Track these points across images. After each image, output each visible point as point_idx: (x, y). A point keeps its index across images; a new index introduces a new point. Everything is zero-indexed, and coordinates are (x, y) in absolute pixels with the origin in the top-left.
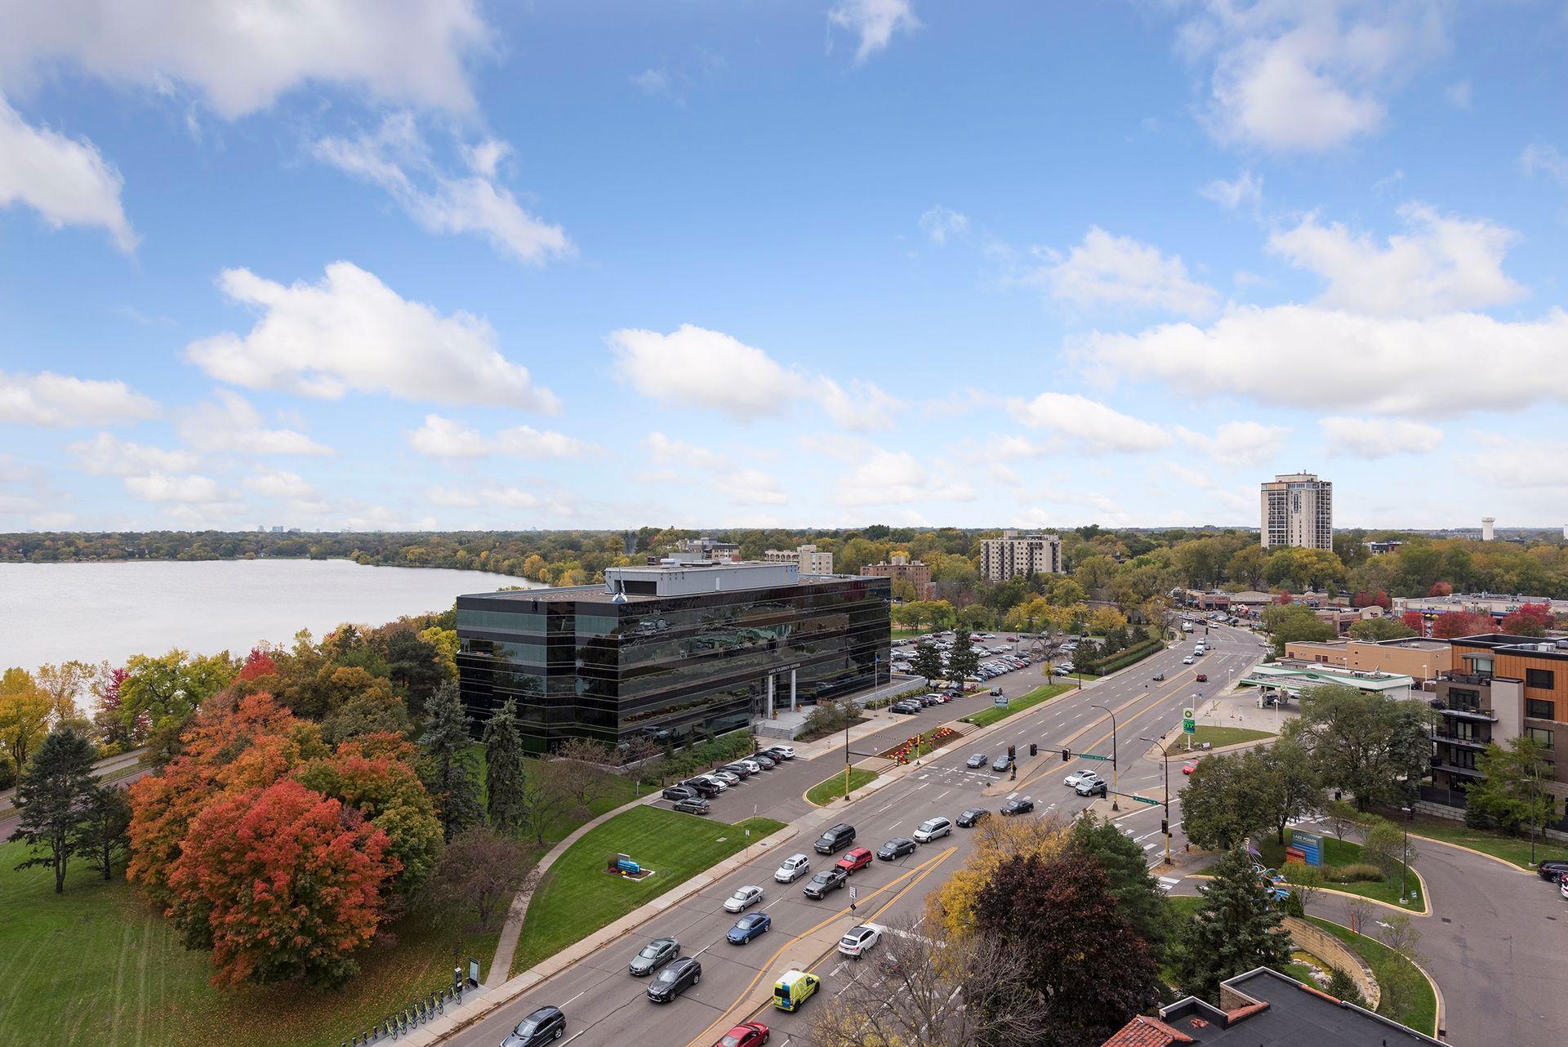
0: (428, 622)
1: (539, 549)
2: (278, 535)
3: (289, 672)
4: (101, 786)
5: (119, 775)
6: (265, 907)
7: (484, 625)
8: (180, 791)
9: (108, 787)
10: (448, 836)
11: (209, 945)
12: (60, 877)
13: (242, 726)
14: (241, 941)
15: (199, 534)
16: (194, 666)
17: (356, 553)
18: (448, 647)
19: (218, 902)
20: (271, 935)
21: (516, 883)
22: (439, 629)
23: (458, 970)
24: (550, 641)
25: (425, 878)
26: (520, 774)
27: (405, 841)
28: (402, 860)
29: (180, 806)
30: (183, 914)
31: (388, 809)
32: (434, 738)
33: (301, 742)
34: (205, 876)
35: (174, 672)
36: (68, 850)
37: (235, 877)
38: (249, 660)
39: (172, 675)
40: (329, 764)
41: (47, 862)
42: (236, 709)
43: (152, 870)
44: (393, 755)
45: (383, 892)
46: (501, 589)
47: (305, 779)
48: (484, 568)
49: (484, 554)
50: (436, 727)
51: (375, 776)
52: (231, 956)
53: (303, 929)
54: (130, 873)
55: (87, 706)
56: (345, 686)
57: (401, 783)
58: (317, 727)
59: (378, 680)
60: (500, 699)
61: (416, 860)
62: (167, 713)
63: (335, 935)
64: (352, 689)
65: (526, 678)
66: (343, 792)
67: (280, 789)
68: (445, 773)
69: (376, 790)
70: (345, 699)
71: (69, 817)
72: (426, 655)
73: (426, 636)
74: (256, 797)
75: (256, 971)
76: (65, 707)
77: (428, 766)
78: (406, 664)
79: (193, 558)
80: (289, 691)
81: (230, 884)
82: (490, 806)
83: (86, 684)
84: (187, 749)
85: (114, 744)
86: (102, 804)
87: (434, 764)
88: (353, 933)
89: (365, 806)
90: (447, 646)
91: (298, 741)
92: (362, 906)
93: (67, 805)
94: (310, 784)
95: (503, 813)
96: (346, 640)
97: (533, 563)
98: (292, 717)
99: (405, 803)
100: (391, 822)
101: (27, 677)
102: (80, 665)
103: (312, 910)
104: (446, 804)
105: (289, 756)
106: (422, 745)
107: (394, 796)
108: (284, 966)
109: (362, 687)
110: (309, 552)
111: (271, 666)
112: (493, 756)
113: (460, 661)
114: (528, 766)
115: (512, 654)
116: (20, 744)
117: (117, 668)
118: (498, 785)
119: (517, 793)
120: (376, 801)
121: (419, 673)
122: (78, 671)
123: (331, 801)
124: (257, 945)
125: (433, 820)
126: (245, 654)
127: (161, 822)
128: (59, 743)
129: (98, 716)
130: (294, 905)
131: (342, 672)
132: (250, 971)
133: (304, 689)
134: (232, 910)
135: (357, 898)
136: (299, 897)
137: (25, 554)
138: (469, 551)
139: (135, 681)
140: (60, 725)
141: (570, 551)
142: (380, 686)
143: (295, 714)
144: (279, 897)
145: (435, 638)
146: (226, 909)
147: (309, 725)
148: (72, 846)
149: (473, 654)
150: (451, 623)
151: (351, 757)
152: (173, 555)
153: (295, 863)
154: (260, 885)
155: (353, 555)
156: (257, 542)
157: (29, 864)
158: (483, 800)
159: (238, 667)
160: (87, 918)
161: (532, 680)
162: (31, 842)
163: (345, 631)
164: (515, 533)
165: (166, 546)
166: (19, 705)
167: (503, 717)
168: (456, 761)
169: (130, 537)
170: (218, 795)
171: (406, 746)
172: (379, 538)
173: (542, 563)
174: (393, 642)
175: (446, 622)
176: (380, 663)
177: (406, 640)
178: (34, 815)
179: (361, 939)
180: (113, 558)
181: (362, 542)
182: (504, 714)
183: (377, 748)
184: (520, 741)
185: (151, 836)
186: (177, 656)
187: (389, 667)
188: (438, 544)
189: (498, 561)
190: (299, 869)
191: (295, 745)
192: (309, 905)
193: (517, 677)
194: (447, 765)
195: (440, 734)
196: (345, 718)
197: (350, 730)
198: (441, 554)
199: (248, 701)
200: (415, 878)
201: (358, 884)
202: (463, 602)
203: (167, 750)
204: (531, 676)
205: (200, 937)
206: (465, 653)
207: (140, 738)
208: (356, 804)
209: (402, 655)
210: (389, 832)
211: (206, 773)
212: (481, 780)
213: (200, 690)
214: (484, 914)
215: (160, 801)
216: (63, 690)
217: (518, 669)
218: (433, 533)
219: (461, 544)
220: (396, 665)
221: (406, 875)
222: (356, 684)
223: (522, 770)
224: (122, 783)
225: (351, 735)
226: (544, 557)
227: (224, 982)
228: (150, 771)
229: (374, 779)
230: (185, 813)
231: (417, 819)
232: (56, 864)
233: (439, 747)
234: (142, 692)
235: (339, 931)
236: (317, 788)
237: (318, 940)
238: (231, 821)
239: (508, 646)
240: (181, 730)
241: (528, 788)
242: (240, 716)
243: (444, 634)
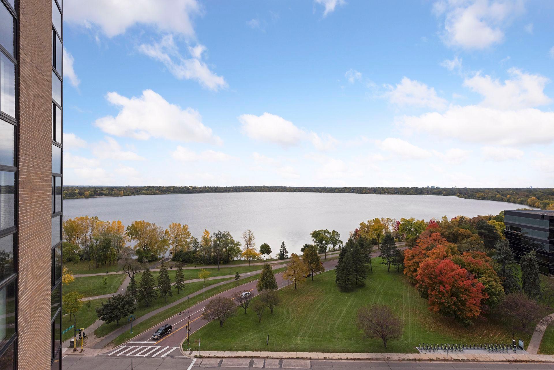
0: (490, 218)
1: (535, 195)
2: (433, 188)
3: (443, 228)
4: (397, 249)
5: (401, 247)
6: (443, 294)
7: (516, 221)
8: (416, 255)
9: (399, 250)
10: (507, 293)
11: (427, 298)
12: (389, 268)
13: (432, 241)
14: (437, 301)
15: (412, 188)
16: (416, 222)
17: (458, 194)
18: (499, 227)
19: (430, 288)
20: (445, 302)
21: (539, 319)
22: (495, 221)
23: (514, 340)
24: (550, 231)
25: (497, 303)
26: (538, 279)
27: (490, 289)
28: (488, 295)
29: (416, 259)
30: (421, 288)
31: (483, 277)
32: (499, 258)
33: (451, 249)
34: (426, 279)
35: (412, 223)
36: (390, 262)
37: (434, 282)
38: (429, 223)
39: (411, 224)
40: (460, 257)
41: (386, 264)
42: (430, 236)
43: (410, 273)
44: (483, 260)
45: (482, 303)
46: (518, 209)
47: (454, 260)
48: (509, 201)
49: (508, 196)
50: (500, 254)
52: (433, 304)
53: (454, 304)
54: (405, 272)
55: (391, 229)
56: (463, 235)
57: (488, 270)
58: (456, 246)
59: (475, 235)
60: (527, 250)
61: (494, 297)
62: (410, 234)
63: (465, 310)
64: (465, 236)
65: (536, 243)
66: (466, 267)
67: (446, 261)
68: (504, 271)
69: (478, 269)
70: (463, 239)
71: (390, 255)
72: (491, 229)
73: (490, 222)
74: (439, 262)
75: (440, 311)
76: (387, 229)
77: (497, 266)
78: (483, 231)
79: (411, 194)
80: (445, 234)
81: (433, 284)
82: (523, 287)
83: (391, 224)
84: (418, 244)
85: (397, 239)
86: (397, 253)
87: (500, 267)
88: (471, 312)
89: (474, 274)
90: (498, 227)
92: (474, 304)
93: (390, 252)
94: (455, 262)
95: (530, 292)
96: (462, 221)
97: (532, 200)
98: (446, 241)
99: (489, 276)
100: (484, 281)
101: (379, 220)
102: (389, 219)
103: (458, 300)
104: (505, 281)
105: (447, 253)
106: (494, 259)
107: (484, 273)
108: (449, 312)
109: (468, 237)
110: (443, 193)
111: (437, 225)
112: (525, 269)
113: (505, 233)
114: (542, 277)
115: (527, 233)
116: (379, 235)
117: (397, 221)
118: (527, 280)
119: (537, 286)
120: (478, 273)
121: (488, 235)
122: (389, 220)
123: (463, 269)
124: (442, 304)
125: (500, 285)
126: (429, 221)
127: (412, 262)
128: (386, 237)
129: (393, 232)
130: (452, 296)
131: (461, 230)
132: (439, 310)
133: (450, 234)
134: (434, 291)
135: (472, 301)
136: (453, 295)
137: (375, 192)
138: (502, 195)
139: (402, 225)
140: (386, 233)
141: (552, 196)
142: (475, 237)
143: (447, 241)
144: (447, 292)
145: (494, 224)
146: (432, 291)
147: (453, 245)
148: (391, 262)
149: (512, 231)
150: (499, 219)
151: (468, 257)
152: (406, 193)
153: (452, 284)
154: (441, 287)
155: (457, 195)
156: (428, 190)
157: (382, 263)
158: (520, 284)
159: (427, 224)
160: (395, 280)
161: (540, 245)
162: (383, 258)
163: (461, 218)
164: (522, 189)
165: (404, 191)
166: (379, 226)
168: (508, 267)
169: (396, 188)
170: (427, 259)
171: (488, 258)
172: (466, 189)
173: (537, 200)
174: (478, 223)
175: (498, 218)
176: (475, 230)
177: (483, 223)
178: (383, 252)
179: (474, 315)
180: (392, 194)
181: (460, 191)
182: (531, 255)
183: (477, 256)
185: (409, 265)
186: (412, 219)
187: (477, 231)
188: (489, 192)
189: (515, 199)
190: (453, 286)
191: (449, 249)
192: (457, 298)
193: (532, 242)
194: (504, 268)
195: (501, 257)
196: (464, 244)
197: (466, 249)
198: (490, 196)
199: (434, 235)
200: (493, 302)
201: (473, 297)
203: (412, 244)
204: (539, 243)
205: (425, 295)
206: (508, 230)
207: (403, 239)
208: (471, 272)
209: (482, 228)
210: (484, 284)
211: (423, 252)
212: (520, 276)
213: (418, 229)
214: (524, 325)
215: (411, 256)
216: (386, 224)
217: (532, 239)
218: (486, 188)
219: (498, 192)
220: (479, 231)
221: (490, 300)
222: (467, 235)
223: (539, 278)
224: (401, 249)
225: (466, 250)
226: (538, 198)
227: (432, 310)
228: (407, 248)
229: (477, 266)
230: (418, 261)
231: (494, 283)
232: (388, 265)
233: (501, 261)
234: (404, 227)
235: (466, 309)
236: (457, 264)
237: (459, 310)
238: (433, 267)
239: (526, 230)
240: (415, 239)
241: (542, 285)
242: (431, 238)
243: (497, 223)
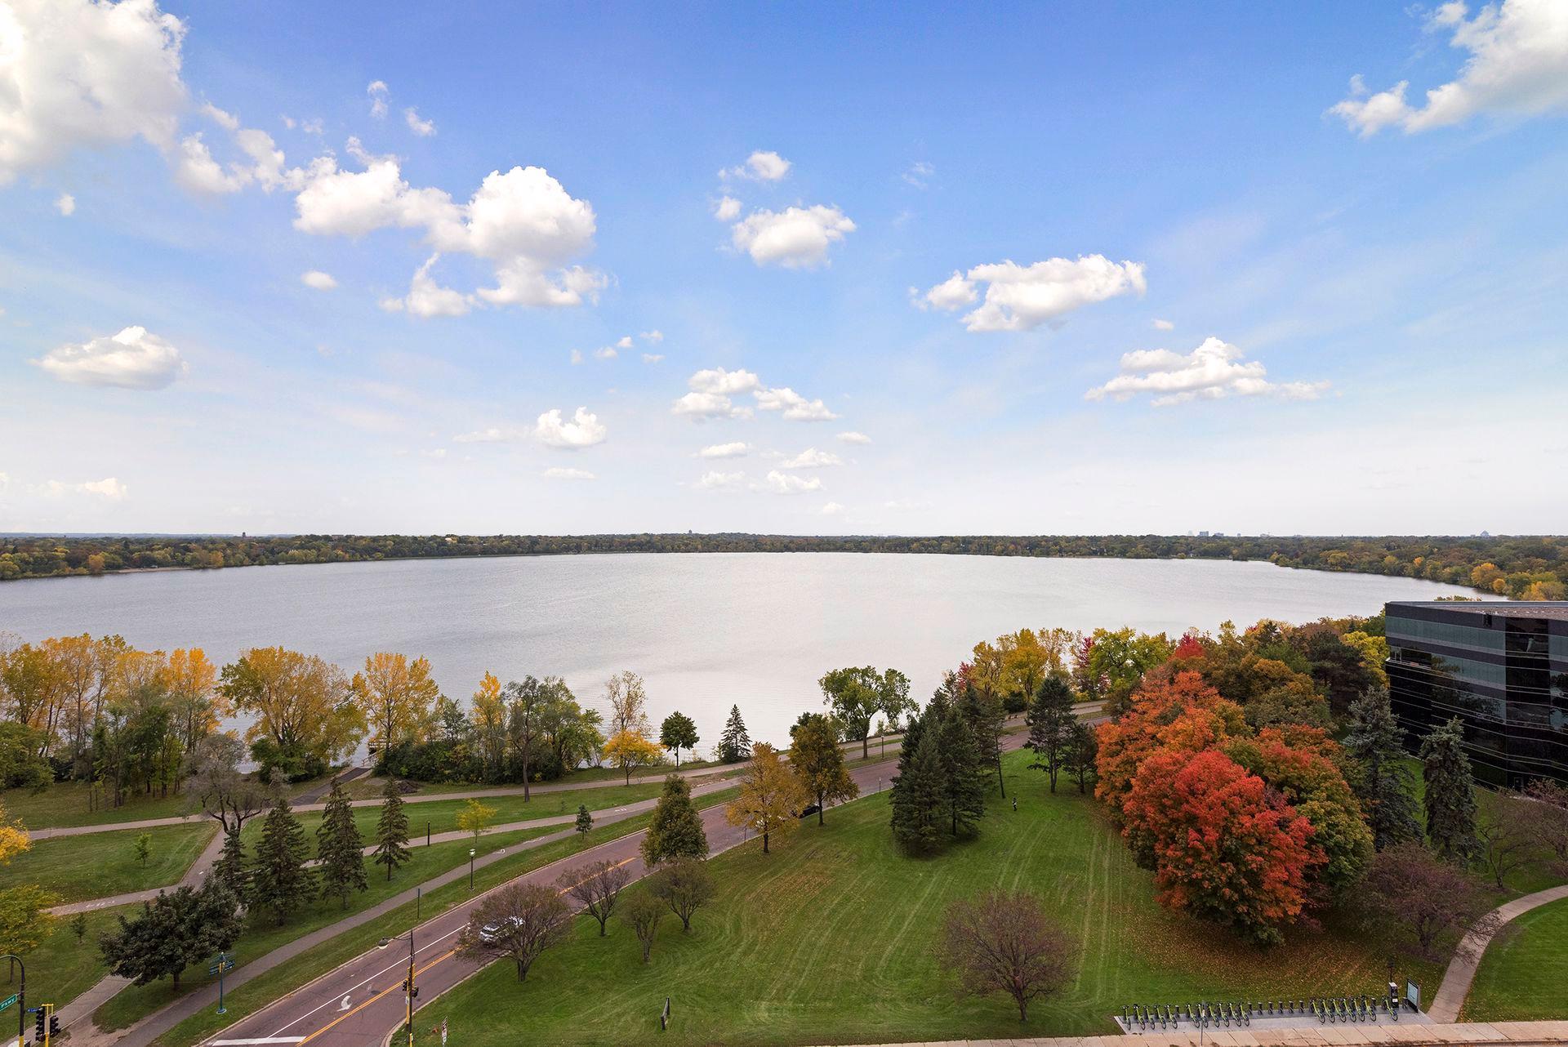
0: (1352, 626)
1: (1493, 556)
2: (1204, 539)
3: (1216, 657)
4: (1078, 722)
5: (1088, 716)
6: (1197, 854)
7: (1418, 634)
8: (1132, 739)
9: (1082, 724)
10: (1379, 845)
11: (1154, 867)
12: (1054, 782)
13: (1177, 696)
14: (1179, 875)
15: (1142, 538)
16: (1140, 642)
17: (1275, 555)
18: (1375, 654)
19: (1161, 837)
20: (1204, 878)
21: (1468, 920)
22: (1364, 634)
23: (1393, 985)
24: (1509, 661)
25: (1353, 878)
26: (1470, 802)
27: (1331, 836)
28: (1327, 853)
29: (1131, 751)
30: (1135, 837)
31: (1311, 799)
32: (1360, 742)
33: (1226, 719)
34: (1151, 812)
35: (1125, 644)
36: (1058, 763)
37: (1173, 820)
38: (1182, 642)
39: (1124, 648)
40: (1253, 744)
41: (1045, 768)
42: (1172, 681)
43: (1112, 795)
44: (1316, 750)
45: (1307, 877)
46: (1440, 599)
47: (1231, 753)
48: (1418, 575)
49: (1418, 560)
50: (1363, 731)
51: (1297, 765)
52: (1171, 883)
53: (1230, 884)
54: (1098, 793)
55: (1068, 662)
56: (1266, 676)
57: (1325, 778)
58: (1241, 709)
59: (1300, 676)
60: (1442, 717)
61: (1342, 858)
62: (1120, 676)
63: (1261, 901)
64: (1273, 680)
65: (1476, 698)
66: (1266, 773)
67: (1209, 756)
68: (1374, 779)
69: (1299, 779)
70: (1267, 688)
71: (1058, 740)
72: (1351, 659)
73: (1349, 639)
74: (1189, 758)
75: (1190, 904)
76: (1055, 661)
77: (1354, 768)
78: (1328, 664)
79: (1138, 556)
80: (1215, 674)
81: (1170, 826)
82: (1430, 828)
83: (1067, 646)
84: (1135, 707)
85: (1084, 693)
86: (1078, 736)
87: (1362, 769)
88: (1277, 904)
89: (1288, 792)
90: (1374, 652)
91: (1223, 718)
92: (1286, 883)
93: (1056, 731)
94: (1236, 757)
95: (1447, 839)
96: (1266, 634)
97: (1484, 573)
98: (1218, 696)
99: (1329, 798)
100: (1315, 813)
101: (1032, 636)
102: (1064, 632)
103: (1239, 871)
104: (1376, 811)
105: (1216, 730)
106: (1346, 746)
107: (1317, 789)
108: (1213, 910)
109: (1283, 680)
110: (1231, 553)
111: (1200, 649)
112: (1433, 775)
113: (1388, 668)
114: (1481, 796)
115: (1456, 669)
116: (1029, 681)
117: (1087, 637)
118: (1439, 807)
119: (1466, 822)
120: (1299, 790)
121: (1342, 675)
122: (1063, 637)
123: (1255, 778)
124: (1193, 883)
125: (1361, 823)
126: (1179, 637)
127: (1118, 759)
128: (1051, 686)
129: (1075, 671)
130: (1222, 860)
131: (1262, 663)
132: (1185, 902)
133: (1228, 674)
134: (1171, 847)
135: (1280, 873)
136: (1227, 855)
137: (1030, 550)
138: (1400, 557)
139: (1099, 648)
140: (1052, 673)
141: (1540, 560)
142: (1301, 682)
143: (1221, 694)
144: (1209, 849)
145: (1361, 642)
146: (1167, 845)
147: (1233, 706)
148: (1060, 761)
149: (1407, 664)
150: (1379, 629)
151: (1274, 743)
152: (1123, 554)
153: (1222, 824)
154: (1193, 834)
155: (1272, 557)
156: (1187, 545)
157: (1036, 766)
158: (1421, 818)
159: (1173, 647)
160: (1070, 817)
161: (1484, 702)
162: (1036, 751)
163: (1266, 627)
164: (1459, 538)
165: (1118, 547)
166: (1029, 655)
167: (1445, 736)
168: (1386, 771)
170: (1159, 750)
171: (1329, 744)
172: (1298, 542)
173: (1498, 572)
174: (1314, 642)
175: (1372, 627)
176: (1301, 660)
177: (1328, 641)
178: (1038, 733)
179: (1286, 913)
180: (1083, 555)
181: (1281, 545)
182: (1449, 732)
183: (1299, 739)
184: (1470, 766)
185: (1111, 769)
186: (1127, 633)
187: (1310, 665)
188: (1363, 549)
189: (1437, 569)
190: (1226, 830)
191: (1220, 721)
192: (1236, 865)
193: (1464, 696)
194: (1376, 772)
195: (1367, 739)
196: (1266, 705)
197: (1272, 718)
198: (1366, 559)
199: (1181, 677)
200: (1340, 875)
201: (1281, 862)
202: (1391, 609)
203: (1121, 706)
204: (1483, 697)
205: (1147, 859)
206: (1396, 662)
207: (1102, 692)
208: (1279, 786)
209: (1324, 655)
210: (1312, 821)
211: (1150, 729)
212: (1419, 797)
213: (1145, 661)
214: (1425, 939)
215: (1116, 744)
216: (1053, 648)
217: (1465, 686)
218: (1357, 538)
219: (1389, 549)
220: (1317, 664)
221: (1331, 869)
222: (1277, 676)
223: (1473, 799)
224: (1091, 723)
225: (1272, 722)
226: (1501, 566)
227: (1166, 903)
228: (1109, 718)
229: (1296, 768)
230: (1135, 757)
231: (1342, 818)
232: (1050, 772)
233: (1365, 753)
234: (1103, 657)
235: (1263, 898)
236: (1240, 763)
237: (1244, 898)
238: (1169, 774)
239: (1451, 661)
240: (1131, 691)
241: (1481, 821)
242: (1175, 688)
243: (1370, 639)
